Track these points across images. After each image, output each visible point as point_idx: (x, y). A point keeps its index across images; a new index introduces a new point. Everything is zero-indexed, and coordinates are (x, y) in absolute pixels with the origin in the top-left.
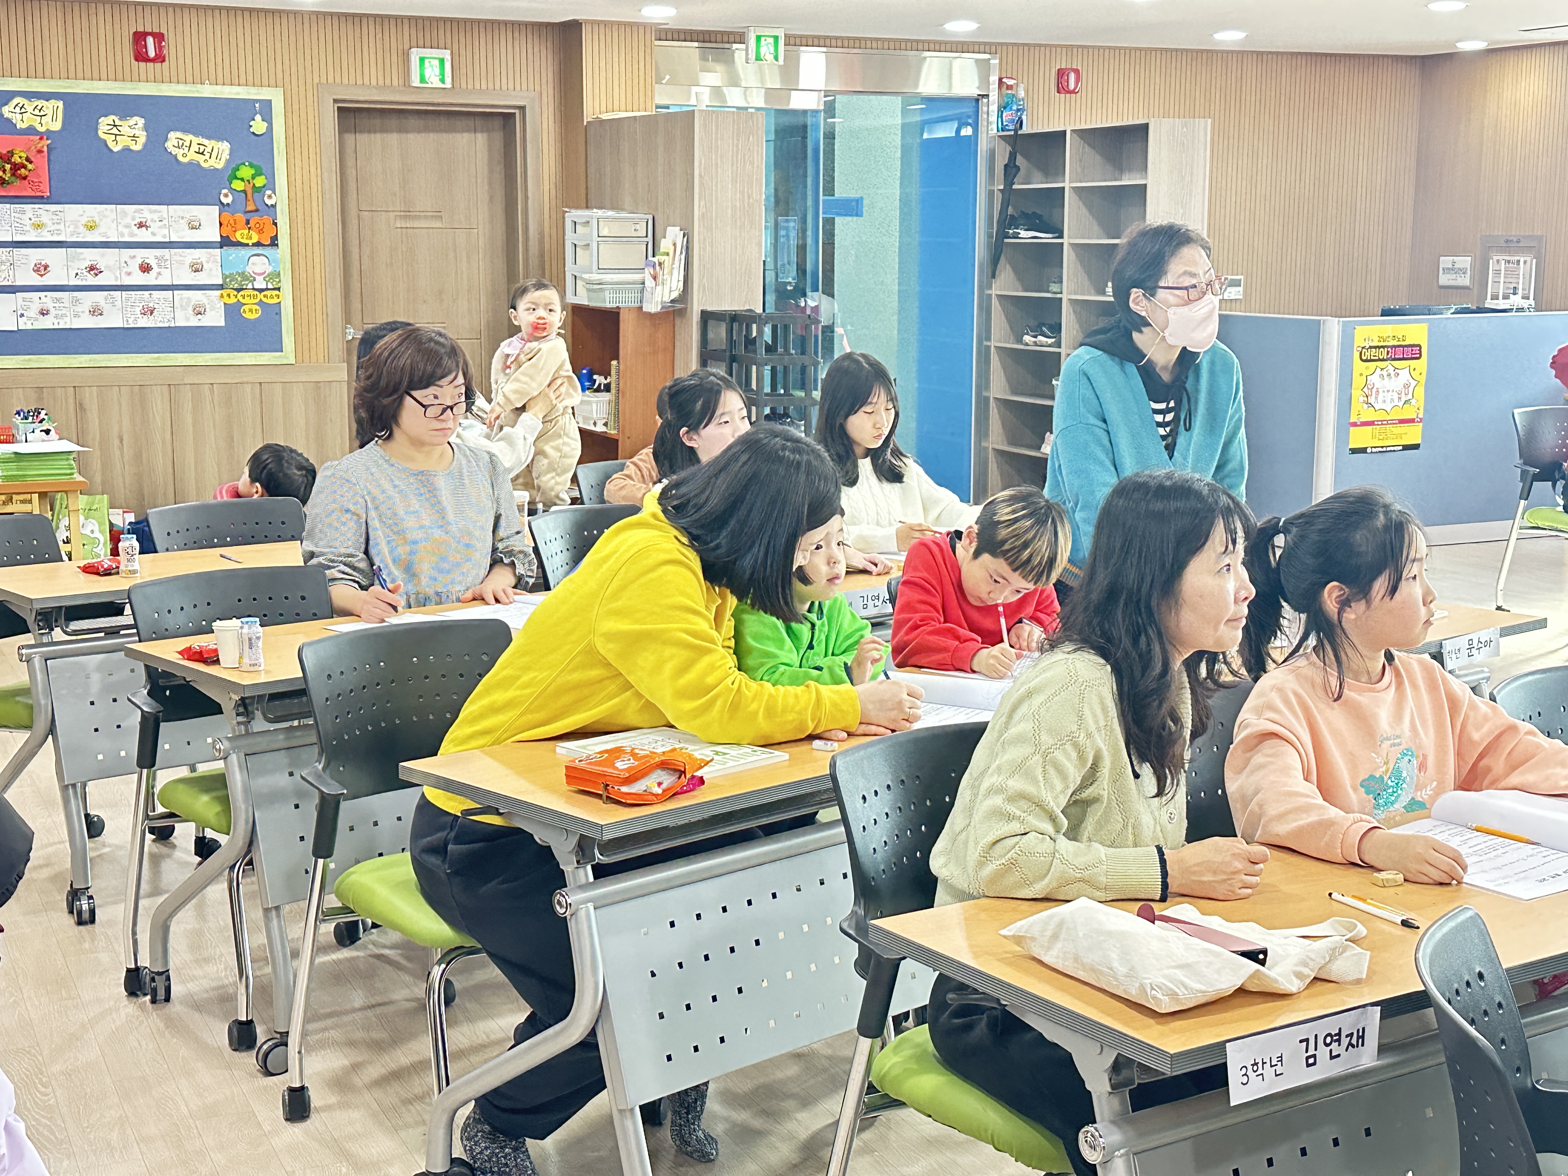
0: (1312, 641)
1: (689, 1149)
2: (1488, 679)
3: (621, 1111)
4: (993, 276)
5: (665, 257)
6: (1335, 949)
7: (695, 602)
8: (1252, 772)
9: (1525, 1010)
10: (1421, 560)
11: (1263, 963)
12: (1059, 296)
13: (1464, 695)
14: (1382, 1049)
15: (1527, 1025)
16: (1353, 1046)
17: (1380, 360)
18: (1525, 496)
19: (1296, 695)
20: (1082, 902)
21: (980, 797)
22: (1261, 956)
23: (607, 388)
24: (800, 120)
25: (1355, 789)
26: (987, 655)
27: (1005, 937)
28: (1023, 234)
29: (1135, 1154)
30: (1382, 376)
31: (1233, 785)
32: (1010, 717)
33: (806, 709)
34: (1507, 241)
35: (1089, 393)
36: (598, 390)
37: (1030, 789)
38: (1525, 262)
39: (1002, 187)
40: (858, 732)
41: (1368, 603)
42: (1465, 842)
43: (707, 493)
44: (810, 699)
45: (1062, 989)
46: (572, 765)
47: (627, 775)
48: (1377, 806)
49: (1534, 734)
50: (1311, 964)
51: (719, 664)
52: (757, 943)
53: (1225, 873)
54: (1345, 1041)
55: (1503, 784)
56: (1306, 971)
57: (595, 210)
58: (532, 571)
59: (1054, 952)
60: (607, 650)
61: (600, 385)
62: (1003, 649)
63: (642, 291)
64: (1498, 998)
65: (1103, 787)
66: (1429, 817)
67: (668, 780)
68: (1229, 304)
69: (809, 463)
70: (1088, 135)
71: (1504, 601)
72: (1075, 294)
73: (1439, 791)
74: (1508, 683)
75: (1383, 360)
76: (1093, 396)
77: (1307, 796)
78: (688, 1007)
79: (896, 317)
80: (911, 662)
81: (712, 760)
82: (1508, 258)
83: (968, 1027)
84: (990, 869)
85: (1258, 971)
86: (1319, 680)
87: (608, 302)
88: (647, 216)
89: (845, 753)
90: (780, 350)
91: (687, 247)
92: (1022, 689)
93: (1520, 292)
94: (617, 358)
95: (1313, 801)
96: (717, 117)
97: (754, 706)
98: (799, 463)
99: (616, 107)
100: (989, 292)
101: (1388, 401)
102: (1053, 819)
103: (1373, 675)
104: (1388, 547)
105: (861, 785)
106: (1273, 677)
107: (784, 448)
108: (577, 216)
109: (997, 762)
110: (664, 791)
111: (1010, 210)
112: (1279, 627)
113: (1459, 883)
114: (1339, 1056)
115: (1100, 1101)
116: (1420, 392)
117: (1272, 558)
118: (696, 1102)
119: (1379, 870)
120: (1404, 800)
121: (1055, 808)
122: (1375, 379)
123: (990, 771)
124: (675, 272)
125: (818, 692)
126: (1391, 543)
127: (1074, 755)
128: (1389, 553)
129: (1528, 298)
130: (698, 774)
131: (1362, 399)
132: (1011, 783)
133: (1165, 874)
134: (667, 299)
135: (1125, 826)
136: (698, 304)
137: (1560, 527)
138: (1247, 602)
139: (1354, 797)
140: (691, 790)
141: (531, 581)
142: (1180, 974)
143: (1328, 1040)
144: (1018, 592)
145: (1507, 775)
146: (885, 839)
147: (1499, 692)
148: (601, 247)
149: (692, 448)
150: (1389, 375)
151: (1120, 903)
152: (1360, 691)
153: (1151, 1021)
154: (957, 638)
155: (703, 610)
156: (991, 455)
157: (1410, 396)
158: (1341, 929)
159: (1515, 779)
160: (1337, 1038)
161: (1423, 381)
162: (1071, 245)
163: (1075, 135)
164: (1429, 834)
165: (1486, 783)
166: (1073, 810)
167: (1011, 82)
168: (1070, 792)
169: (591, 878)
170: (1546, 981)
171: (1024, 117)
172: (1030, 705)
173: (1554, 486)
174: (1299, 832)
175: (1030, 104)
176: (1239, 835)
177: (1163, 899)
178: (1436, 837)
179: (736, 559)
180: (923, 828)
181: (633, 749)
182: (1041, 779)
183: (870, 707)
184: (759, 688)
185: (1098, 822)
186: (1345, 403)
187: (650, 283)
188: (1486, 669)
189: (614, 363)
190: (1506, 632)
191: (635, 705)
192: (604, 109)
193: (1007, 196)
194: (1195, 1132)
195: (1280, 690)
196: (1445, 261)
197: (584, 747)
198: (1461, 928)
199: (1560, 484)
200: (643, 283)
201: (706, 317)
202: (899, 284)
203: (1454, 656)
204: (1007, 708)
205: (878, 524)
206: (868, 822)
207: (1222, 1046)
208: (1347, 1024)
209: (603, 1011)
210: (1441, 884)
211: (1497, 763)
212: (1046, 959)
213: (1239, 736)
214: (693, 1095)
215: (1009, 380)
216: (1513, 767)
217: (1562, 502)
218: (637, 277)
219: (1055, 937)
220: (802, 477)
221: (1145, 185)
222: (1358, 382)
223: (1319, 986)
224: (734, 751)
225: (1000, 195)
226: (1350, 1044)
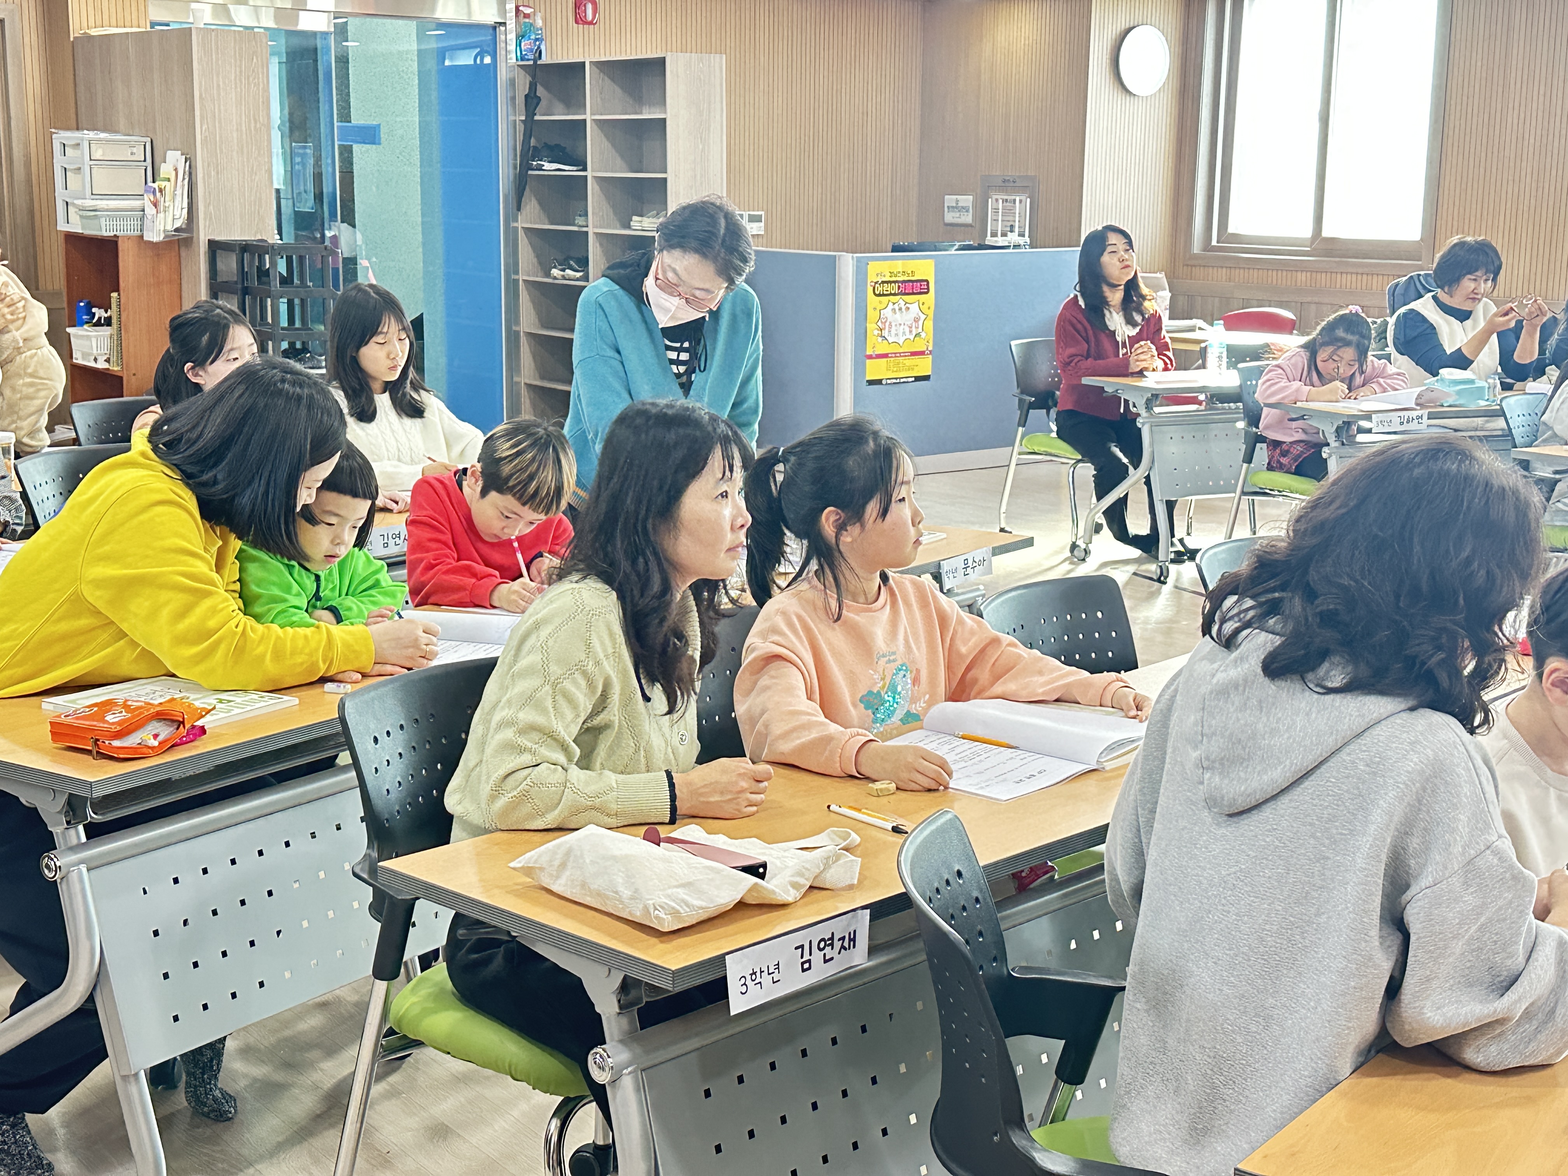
0: (814, 566)
1: (206, 1109)
2: (983, 596)
3: (125, 1078)
4: (519, 209)
5: (166, 183)
6: (829, 857)
7: (190, 542)
8: (759, 695)
9: (1002, 904)
10: (908, 483)
11: (762, 876)
12: (585, 229)
13: (953, 611)
14: (873, 950)
15: (1004, 918)
16: (845, 949)
17: (891, 294)
18: (1022, 423)
19: (799, 618)
20: (591, 829)
21: (492, 730)
22: (761, 870)
23: (108, 322)
24: (310, 43)
25: (855, 705)
26: (507, 590)
27: (514, 869)
28: (547, 166)
29: (643, 1070)
30: (894, 310)
31: (741, 710)
32: (519, 649)
33: (317, 650)
34: (1005, 181)
35: (605, 326)
36: (98, 324)
37: (540, 720)
38: (1021, 201)
39: (523, 118)
40: (374, 673)
41: (863, 526)
42: (952, 750)
43: (200, 429)
44: (320, 642)
45: (573, 917)
46: (58, 720)
47: (119, 728)
48: (875, 721)
49: (1015, 646)
50: (807, 874)
51: (221, 606)
52: (270, 893)
53: (731, 792)
54: (837, 945)
55: (987, 694)
56: (802, 881)
57: (86, 132)
58: (21, 518)
59: (563, 881)
60: (95, 597)
61: (100, 318)
62: (524, 584)
63: (142, 219)
64: (975, 894)
65: (613, 714)
66: (922, 728)
67: (165, 731)
69: (311, 397)
70: (607, 67)
71: (1007, 523)
72: (601, 227)
73: (931, 704)
74: (993, 600)
75: (895, 294)
76: (608, 329)
77: (809, 714)
78: (196, 965)
79: (421, 250)
80: (430, 601)
81: (214, 708)
82: (1005, 197)
83: (486, 962)
84: (501, 802)
85: (756, 884)
86: (820, 603)
87: (104, 230)
88: (144, 139)
89: (353, 694)
90: (296, 281)
91: (190, 174)
92: (531, 621)
93: (1017, 229)
94: (117, 289)
95: (814, 718)
96: (217, 36)
97: (261, 649)
98: (299, 398)
99: (106, 22)
100: (515, 225)
101: (900, 334)
102: (565, 748)
103: (869, 596)
104: (879, 471)
105: (372, 726)
106: (777, 601)
107: (283, 381)
108: (68, 138)
109: (508, 696)
110: (160, 743)
111: (533, 142)
112: (783, 554)
113: (946, 788)
114: (832, 959)
115: (609, 1023)
116: (929, 324)
117: (773, 487)
118: (211, 1061)
119: (875, 781)
120: (899, 714)
121: (567, 738)
122: (888, 312)
123: (501, 704)
124: (178, 198)
125: (328, 632)
126: (881, 468)
127: (583, 683)
128: (879, 477)
129: (1023, 236)
130: (199, 723)
131: (876, 332)
132: (521, 715)
133: (673, 797)
134: (169, 227)
135: (637, 751)
136: (204, 234)
137: (1053, 451)
138: (745, 530)
139: (855, 712)
140: (192, 741)
141: (19, 529)
142: (681, 893)
143: (822, 945)
144: (532, 523)
145: (992, 684)
146: (399, 779)
147: (986, 607)
148: (94, 171)
149: (197, 384)
150: (900, 309)
151: (625, 829)
152: (858, 612)
153: (654, 940)
154: (474, 575)
155: (202, 552)
156: (524, 391)
157: (920, 330)
158: (837, 839)
159: (998, 689)
160: (829, 942)
161: (931, 315)
162: (595, 178)
163: (594, 67)
164: (921, 744)
165: (973, 694)
166: (587, 738)
167: (528, 11)
168: (581, 721)
169: (84, 839)
170: (1024, 874)
171: (543, 47)
172: (538, 637)
173: (1048, 413)
174: (802, 749)
175: (548, 33)
176: (748, 755)
177: (672, 821)
178: (925, 747)
179: (233, 498)
180: (439, 766)
181: (126, 701)
182: (552, 710)
183: (385, 645)
184: (266, 631)
185: (611, 748)
186: (861, 336)
187: (150, 210)
188: (981, 587)
189: (114, 295)
190: (999, 551)
191: (130, 655)
192: (91, 23)
193: (528, 128)
194: (697, 1045)
195: (784, 613)
196: (949, 200)
197: (73, 702)
198: (940, 831)
199: (1053, 413)
200: (143, 210)
201: (214, 247)
202: (423, 215)
203: (951, 575)
204: (515, 643)
205: (399, 460)
206: (381, 763)
207: (722, 957)
208: (839, 928)
209: (100, 976)
210: (929, 790)
211: (983, 674)
212: (555, 888)
213: (747, 659)
214: (209, 1053)
215: (539, 313)
216: (996, 678)
217: (1054, 428)
218: (137, 203)
219: (563, 865)
220: (303, 412)
221: (665, 119)
222: (872, 315)
223: (817, 894)
224: (239, 698)
225: (522, 126)
226: (843, 947)
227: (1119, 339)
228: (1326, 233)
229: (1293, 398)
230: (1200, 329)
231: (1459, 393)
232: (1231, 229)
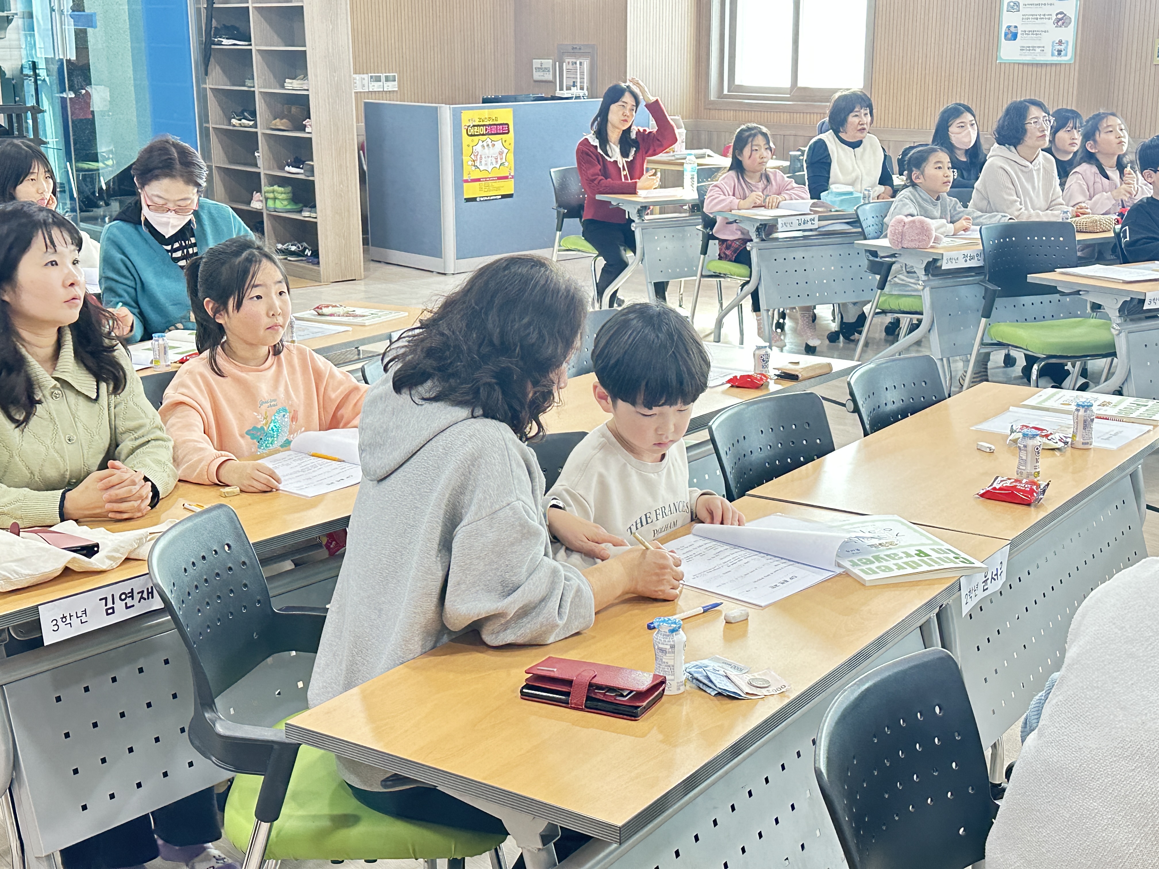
4: (206, 74)
6: (141, 539)
12: (252, 89)
13: (326, 369)
16: (145, 599)
17: (480, 135)
18: (559, 229)
19: (202, 376)
22: (95, 549)
25: (243, 438)
28: (225, 41)
30: (483, 146)
34: (573, 48)
39: (205, 6)
48: (260, 447)
54: (137, 597)
55: (349, 426)
56: (119, 555)
64: (243, 559)
66: (290, 450)
68: (373, 94)
72: (264, 87)
75: (483, 135)
79: (134, 105)
82: (574, 60)
93: (578, 85)
100: (204, 86)
101: (489, 164)
111: (214, 23)
113: (276, 490)
114: (133, 606)
116: (511, 157)
120: (280, 442)
122: (479, 148)
131: (470, 163)
137: (580, 248)
139: (240, 441)
142: (14, 566)
143: (123, 597)
150: (488, 145)
152: (248, 371)
157: (504, 160)
160: (130, 595)
161: (512, 149)
162: (258, 51)
165: (341, 425)
186: (459, 166)
193: (209, 13)
194: (49, 667)
195: (191, 374)
196: (536, 63)
198: (213, 518)
207: (35, 608)
208: (138, 585)
210: (264, 492)
211: (346, 412)
213: (163, 405)
215: (226, 153)
221: (302, 7)
222: (466, 151)
223: (129, 563)
225: (205, 11)
226: (142, 598)
227: (621, 166)
228: (800, 84)
229: (728, 208)
230: (709, 156)
231: (842, 201)
232: (737, 82)
